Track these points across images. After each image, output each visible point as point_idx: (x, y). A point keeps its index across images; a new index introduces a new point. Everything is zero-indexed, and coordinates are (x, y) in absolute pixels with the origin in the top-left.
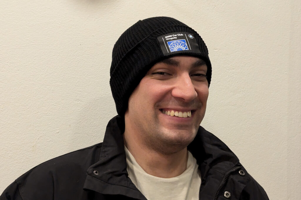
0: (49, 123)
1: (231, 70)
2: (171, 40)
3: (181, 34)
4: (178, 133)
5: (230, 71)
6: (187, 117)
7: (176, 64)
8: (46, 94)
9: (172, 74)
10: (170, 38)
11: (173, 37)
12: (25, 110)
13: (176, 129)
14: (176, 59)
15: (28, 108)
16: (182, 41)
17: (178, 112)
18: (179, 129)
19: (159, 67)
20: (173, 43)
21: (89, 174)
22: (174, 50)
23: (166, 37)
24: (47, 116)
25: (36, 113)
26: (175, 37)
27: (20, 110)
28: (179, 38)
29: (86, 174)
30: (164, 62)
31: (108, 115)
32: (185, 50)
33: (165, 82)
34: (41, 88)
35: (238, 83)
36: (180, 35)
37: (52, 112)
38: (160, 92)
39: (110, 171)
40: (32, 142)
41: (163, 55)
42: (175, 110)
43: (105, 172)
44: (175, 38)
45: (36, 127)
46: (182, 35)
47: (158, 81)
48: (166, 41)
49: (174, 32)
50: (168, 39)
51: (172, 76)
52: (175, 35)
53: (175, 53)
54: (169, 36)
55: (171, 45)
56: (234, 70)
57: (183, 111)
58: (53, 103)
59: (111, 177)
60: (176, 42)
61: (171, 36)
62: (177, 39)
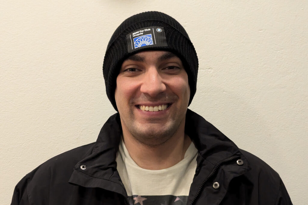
0: (91, 117)
1: (279, 50)
2: (137, 36)
3: (148, 29)
4: (149, 127)
5: (278, 52)
6: (158, 110)
7: (142, 59)
8: (87, 90)
9: (142, 70)
10: (137, 34)
11: (140, 33)
12: (68, 106)
13: (148, 123)
14: (141, 55)
15: (71, 104)
17: (149, 107)
18: (151, 123)
19: (128, 64)
20: (139, 39)
21: (76, 169)
22: (138, 46)
23: (133, 34)
24: (89, 110)
25: (78, 108)
26: (142, 32)
27: (63, 106)
28: (145, 33)
29: (74, 169)
30: (131, 59)
32: (149, 45)
33: (135, 78)
34: (82, 85)
35: (288, 64)
36: (147, 30)
37: (93, 106)
38: (129, 89)
39: (97, 165)
40: (76, 135)
41: (128, 52)
42: (146, 105)
43: (91, 167)
44: (141, 34)
45: (79, 121)
46: (149, 30)
47: (128, 78)
48: (132, 38)
49: (142, 27)
50: (135, 36)
51: (142, 72)
52: (142, 31)
53: (140, 49)
54: (136, 33)
55: (136, 42)
56: (283, 50)
57: (153, 106)
58: (93, 98)
59: (96, 172)
60: (142, 38)
61: (138, 32)
62: (143, 35)
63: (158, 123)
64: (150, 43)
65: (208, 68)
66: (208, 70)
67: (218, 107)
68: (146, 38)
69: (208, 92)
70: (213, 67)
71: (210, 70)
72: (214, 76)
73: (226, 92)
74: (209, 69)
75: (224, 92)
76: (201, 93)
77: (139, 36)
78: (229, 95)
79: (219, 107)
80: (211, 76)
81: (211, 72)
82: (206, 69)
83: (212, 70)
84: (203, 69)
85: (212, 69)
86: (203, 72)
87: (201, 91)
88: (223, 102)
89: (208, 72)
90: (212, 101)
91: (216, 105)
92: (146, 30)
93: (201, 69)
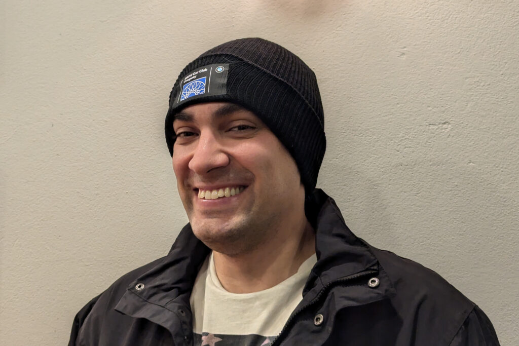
2: (188, 82)
3: (204, 69)
9: (199, 134)
10: (189, 78)
16: (200, 80)
20: (189, 87)
21: (129, 290)
22: (186, 97)
23: (185, 79)
26: (195, 75)
28: (199, 76)
31: (342, 190)
32: (199, 95)
36: (203, 71)
44: (194, 77)
46: (206, 70)
48: (183, 84)
50: (186, 81)
52: (196, 73)
53: (185, 102)
54: (189, 76)
55: (185, 91)
57: (211, 190)
59: (154, 294)
60: (193, 84)
61: (191, 75)
62: (196, 78)
63: (219, 218)
64: (201, 92)
65: (443, 122)
66: (441, 126)
67: (460, 191)
68: (198, 83)
69: (443, 165)
70: (452, 119)
71: (445, 126)
72: (453, 136)
73: (473, 163)
74: (445, 123)
75: (471, 164)
76: (431, 165)
77: (191, 80)
78: (480, 168)
79: (462, 189)
80: (448, 137)
81: (448, 130)
82: (440, 124)
83: (450, 126)
84: (435, 125)
85: (449, 124)
86: (434, 129)
87: (431, 163)
88: (469, 182)
89: (442, 129)
90: (449, 179)
91: (457, 186)
92: (201, 71)
93: (430, 125)
